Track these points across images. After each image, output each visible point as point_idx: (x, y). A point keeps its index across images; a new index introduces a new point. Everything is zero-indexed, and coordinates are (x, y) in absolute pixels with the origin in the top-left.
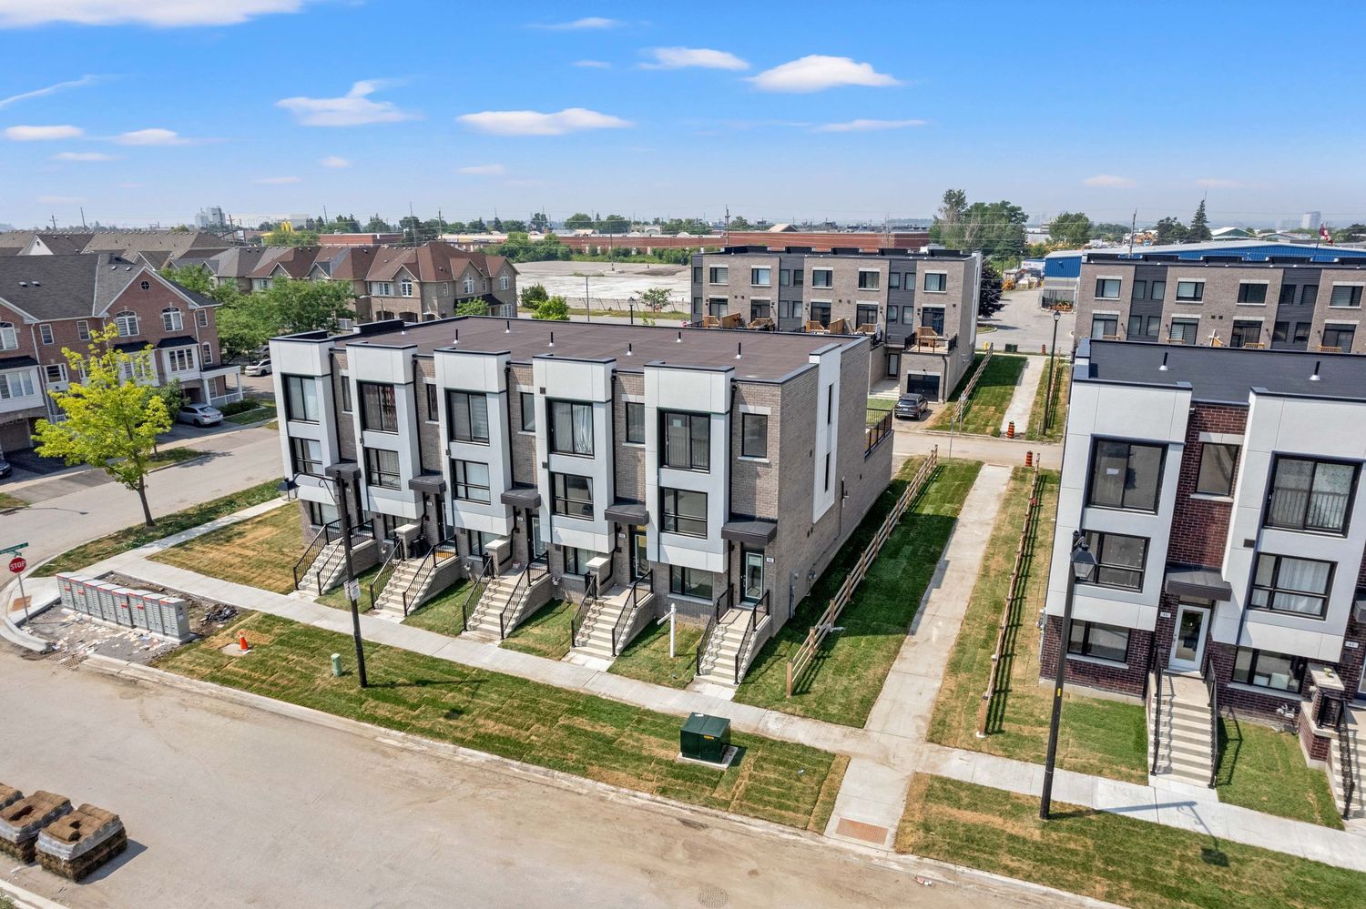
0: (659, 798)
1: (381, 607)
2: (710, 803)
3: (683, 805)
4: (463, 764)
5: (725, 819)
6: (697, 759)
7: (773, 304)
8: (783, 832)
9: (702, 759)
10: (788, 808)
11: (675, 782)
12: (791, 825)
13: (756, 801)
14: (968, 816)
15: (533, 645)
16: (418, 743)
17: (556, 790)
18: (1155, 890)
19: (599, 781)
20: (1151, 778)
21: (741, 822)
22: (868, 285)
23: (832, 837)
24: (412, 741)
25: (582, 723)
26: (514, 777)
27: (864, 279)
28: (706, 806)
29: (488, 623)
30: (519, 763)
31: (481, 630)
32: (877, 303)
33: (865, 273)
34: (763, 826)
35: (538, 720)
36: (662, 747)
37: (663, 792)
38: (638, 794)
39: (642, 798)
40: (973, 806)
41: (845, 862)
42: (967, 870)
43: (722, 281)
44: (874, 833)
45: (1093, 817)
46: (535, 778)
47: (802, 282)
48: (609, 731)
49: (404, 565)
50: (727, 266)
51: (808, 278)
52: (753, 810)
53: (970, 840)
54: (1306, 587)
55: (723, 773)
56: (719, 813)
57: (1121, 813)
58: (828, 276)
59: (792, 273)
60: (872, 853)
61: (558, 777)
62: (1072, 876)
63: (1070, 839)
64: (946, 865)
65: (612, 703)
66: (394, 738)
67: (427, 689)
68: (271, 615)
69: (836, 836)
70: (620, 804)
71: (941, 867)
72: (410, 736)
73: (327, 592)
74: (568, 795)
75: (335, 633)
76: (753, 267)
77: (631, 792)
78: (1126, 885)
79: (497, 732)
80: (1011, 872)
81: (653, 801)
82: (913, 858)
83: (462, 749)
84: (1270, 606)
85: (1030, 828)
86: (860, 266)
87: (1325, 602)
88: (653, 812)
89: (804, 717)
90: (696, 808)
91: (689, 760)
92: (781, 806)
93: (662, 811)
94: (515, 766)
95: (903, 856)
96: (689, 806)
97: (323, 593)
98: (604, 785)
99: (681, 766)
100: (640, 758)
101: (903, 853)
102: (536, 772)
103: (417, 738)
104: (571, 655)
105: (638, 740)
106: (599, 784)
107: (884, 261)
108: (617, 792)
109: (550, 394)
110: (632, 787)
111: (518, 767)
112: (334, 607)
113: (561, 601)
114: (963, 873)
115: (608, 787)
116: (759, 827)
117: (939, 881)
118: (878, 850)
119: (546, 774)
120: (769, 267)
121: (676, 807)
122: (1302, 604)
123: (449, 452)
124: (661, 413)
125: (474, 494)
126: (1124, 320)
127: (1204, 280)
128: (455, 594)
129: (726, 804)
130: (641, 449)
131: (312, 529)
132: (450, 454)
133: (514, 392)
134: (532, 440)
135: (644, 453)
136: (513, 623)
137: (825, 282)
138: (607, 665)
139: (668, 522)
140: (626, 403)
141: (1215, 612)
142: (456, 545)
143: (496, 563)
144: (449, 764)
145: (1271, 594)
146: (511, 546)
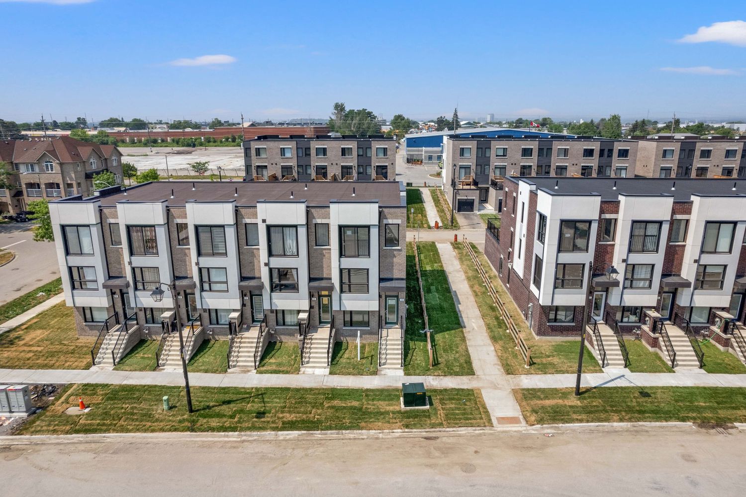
0: (406, 430)
1: (164, 365)
2: (433, 426)
3: (420, 430)
4: (287, 440)
5: (445, 431)
6: (413, 406)
7: (294, 167)
8: (475, 430)
9: (417, 406)
10: (470, 419)
11: (409, 421)
12: (478, 426)
13: (453, 419)
14: (547, 402)
15: (277, 369)
16: (250, 436)
17: (348, 440)
18: (634, 413)
19: (369, 430)
20: (603, 369)
21: (453, 431)
22: (346, 155)
23: (499, 428)
24: (245, 435)
25: (336, 403)
26: (321, 440)
27: (344, 152)
28: (433, 428)
29: (242, 361)
30: (319, 432)
31: (239, 366)
32: (352, 164)
33: (345, 148)
34: (465, 430)
35: (313, 407)
36: (389, 405)
37: (407, 426)
38: (395, 431)
39: (398, 433)
40: (546, 398)
41: (511, 436)
42: (563, 425)
43: (263, 156)
44: (513, 420)
45: (594, 390)
46: (332, 437)
47: (310, 155)
48: (356, 404)
49: (170, 337)
50: (265, 147)
51: (313, 152)
52: (456, 424)
53: (555, 412)
54: (643, 276)
55: (428, 410)
56: (441, 429)
57: (605, 386)
58: (324, 151)
59: (304, 150)
60: (520, 429)
61: (346, 434)
62: (603, 416)
63: (592, 401)
64: (554, 425)
65: (346, 390)
66: (232, 436)
67: (232, 405)
68: (88, 384)
69: (500, 426)
70: (388, 438)
71: (552, 427)
72: (242, 433)
73: (119, 363)
74: (357, 441)
75: (145, 386)
76: (281, 147)
77: (390, 431)
78: (623, 414)
79: (295, 419)
80: (581, 421)
81: (404, 432)
82: (539, 426)
83: (280, 433)
84: (631, 287)
85: (574, 401)
86: (342, 145)
87: (651, 281)
88: (407, 438)
89: (445, 376)
90: (428, 430)
91: (408, 408)
92: (467, 419)
93: (412, 436)
94: (318, 434)
95: (534, 427)
96: (424, 430)
97: (116, 364)
98: (374, 431)
99: (406, 412)
100: (382, 414)
101: (533, 425)
102: (331, 434)
103: (248, 433)
104: (302, 370)
105: (374, 405)
106: (371, 431)
107: (354, 142)
108: (382, 433)
109: (268, 222)
110: (389, 428)
111: (319, 434)
112: (131, 371)
113: (275, 343)
114: (562, 427)
115: (376, 431)
116: (463, 431)
117: (554, 433)
118: (522, 427)
119: (338, 434)
120: (291, 147)
121: (417, 432)
122: (641, 284)
123: (197, 264)
124: (341, 227)
125: (215, 287)
126: (473, 167)
127: (507, 147)
128: (207, 349)
129: (441, 425)
130: (325, 249)
131: (86, 325)
132: (199, 265)
133: (241, 224)
134: (254, 251)
135: (328, 251)
136: (258, 359)
137: (323, 154)
138: (327, 371)
139: (346, 287)
140: (315, 224)
141: (609, 293)
142: (201, 320)
143: (237, 326)
144: (278, 443)
145: (632, 281)
146: (242, 315)
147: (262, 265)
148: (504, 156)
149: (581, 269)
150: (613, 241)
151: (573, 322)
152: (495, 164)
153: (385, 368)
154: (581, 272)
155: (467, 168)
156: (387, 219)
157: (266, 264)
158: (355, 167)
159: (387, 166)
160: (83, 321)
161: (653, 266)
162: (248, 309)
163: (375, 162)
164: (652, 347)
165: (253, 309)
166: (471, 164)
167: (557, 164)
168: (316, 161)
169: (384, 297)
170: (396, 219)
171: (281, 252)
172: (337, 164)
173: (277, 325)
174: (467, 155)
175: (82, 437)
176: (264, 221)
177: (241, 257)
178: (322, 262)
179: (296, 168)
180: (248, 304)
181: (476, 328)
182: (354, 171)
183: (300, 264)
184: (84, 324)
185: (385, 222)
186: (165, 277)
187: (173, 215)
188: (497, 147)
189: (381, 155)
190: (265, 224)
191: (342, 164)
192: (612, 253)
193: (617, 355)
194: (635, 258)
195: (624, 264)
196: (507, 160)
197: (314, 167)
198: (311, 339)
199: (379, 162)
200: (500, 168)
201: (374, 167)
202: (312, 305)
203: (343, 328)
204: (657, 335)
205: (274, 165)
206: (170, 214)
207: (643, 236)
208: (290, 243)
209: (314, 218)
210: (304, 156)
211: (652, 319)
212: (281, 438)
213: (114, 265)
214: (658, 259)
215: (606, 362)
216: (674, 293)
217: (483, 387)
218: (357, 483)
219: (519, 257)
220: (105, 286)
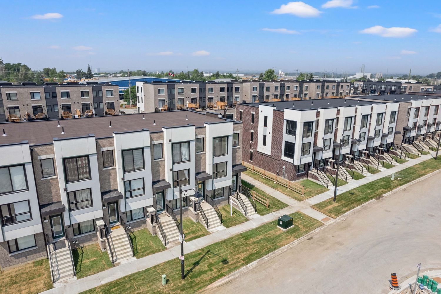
0: (298, 239)
1: (116, 260)
3: (303, 237)
4: (255, 268)
7: (44, 107)
8: (321, 228)
9: (289, 227)
10: (314, 224)
11: (294, 234)
12: (320, 226)
13: (308, 227)
14: (329, 207)
15: (195, 235)
16: (234, 275)
17: (281, 255)
18: (357, 201)
21: (314, 232)
22: (84, 96)
25: (252, 240)
27: (83, 94)
28: (306, 234)
29: (171, 238)
30: (265, 257)
32: (89, 102)
33: (83, 91)
35: (245, 247)
36: (276, 231)
37: (296, 237)
38: (294, 241)
39: (296, 242)
40: (326, 206)
41: (334, 225)
43: (14, 99)
44: (327, 219)
47: (56, 97)
48: (261, 237)
50: (16, 92)
51: (59, 95)
53: (336, 210)
55: (295, 227)
56: (310, 233)
58: (68, 94)
59: (51, 93)
61: (276, 252)
63: (341, 202)
64: (342, 215)
67: (201, 264)
69: (326, 223)
70: (295, 246)
74: (285, 253)
76: (31, 92)
77: (293, 242)
78: (355, 203)
79: (245, 256)
80: (347, 210)
81: (298, 241)
82: (338, 218)
85: (336, 204)
86: (81, 89)
87: (330, 146)
89: (278, 210)
91: (287, 229)
93: (302, 241)
97: (75, 274)
98: (287, 245)
99: (288, 232)
100: (279, 236)
101: (336, 218)
102: (271, 255)
103: (232, 273)
104: (210, 231)
105: (270, 234)
106: (285, 246)
107: (90, 87)
108: (290, 245)
109: (173, 141)
112: (95, 273)
116: (317, 230)
117: (345, 218)
118: (333, 220)
120: (39, 91)
122: (328, 148)
123: (123, 179)
124: (214, 139)
125: (134, 194)
126: (166, 100)
127: (183, 88)
129: (307, 231)
130: (202, 154)
133: (153, 145)
135: (204, 155)
137: (66, 96)
138: (223, 227)
139: (215, 175)
144: (252, 271)
145: (325, 148)
147: (167, 171)
148: (182, 93)
149: (310, 145)
150: (317, 130)
151: (304, 171)
152: (178, 98)
153: (249, 216)
155: (163, 101)
156: (234, 130)
157: (170, 170)
158: (91, 104)
159: (114, 102)
160: (8, 253)
161: (331, 139)
163: (106, 100)
165: (157, 203)
166: (165, 98)
167: (209, 96)
168: (61, 101)
171: (179, 160)
172: (78, 103)
174: (162, 93)
176: (170, 141)
178: (200, 162)
179: (46, 108)
180: (155, 200)
181: (260, 185)
182: (91, 107)
183: (192, 165)
184: (10, 255)
187: (101, 145)
188: (178, 88)
189: (109, 95)
190: (170, 143)
191: (82, 103)
192: (317, 136)
194: (326, 137)
195: (323, 140)
196: (184, 95)
197: (60, 106)
199: (108, 100)
200: (181, 100)
201: (105, 103)
205: (26, 106)
206: (99, 145)
208: (184, 153)
209: (198, 135)
210: (51, 98)
211: (332, 163)
214: (332, 136)
217: (300, 210)
219: (264, 145)
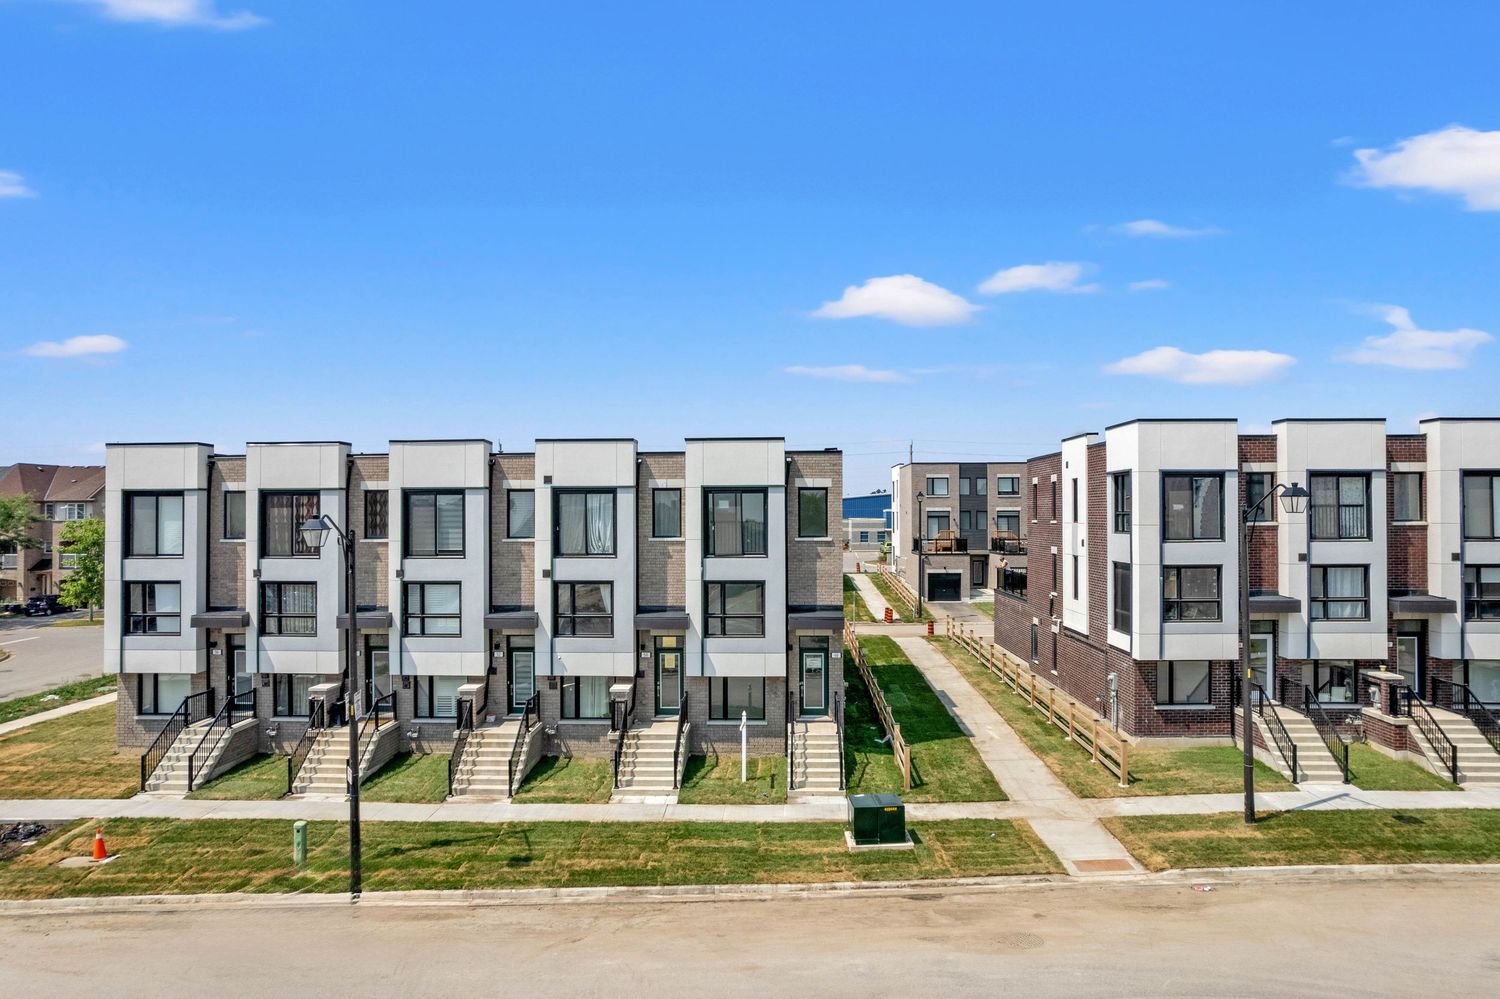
0: (865, 883)
1: (303, 790)
2: (927, 875)
3: (899, 883)
4: (579, 904)
5: (955, 885)
6: (876, 843)
8: (1028, 881)
9: (882, 842)
10: (1013, 863)
11: (870, 867)
12: (1034, 873)
13: (974, 864)
14: (1183, 835)
15: (560, 795)
16: (492, 897)
17: (729, 904)
18: (1396, 848)
19: (777, 883)
20: (1296, 786)
21: (976, 884)
23: (1083, 877)
24: (481, 895)
25: (695, 842)
26: (663, 903)
28: (927, 879)
29: (482, 782)
30: (658, 888)
31: (473, 792)
34: (1003, 882)
35: (642, 849)
36: (819, 846)
37: (866, 876)
38: (836, 884)
39: (845, 889)
40: (1181, 827)
41: (1115, 891)
42: (1233, 869)
44: (1115, 865)
45: (1288, 815)
46: (688, 897)
48: (741, 844)
49: (323, 735)
52: (982, 871)
53: (1208, 848)
54: (1347, 594)
55: (911, 851)
56: (946, 881)
57: (1311, 808)
60: (1132, 878)
61: (721, 891)
62: (1321, 853)
63: (1290, 832)
64: (1211, 869)
65: (718, 823)
66: (450, 898)
67: (452, 848)
68: (121, 818)
69: (1084, 874)
70: (823, 899)
71: (1207, 873)
72: (475, 891)
73: (200, 787)
74: (747, 904)
75: (254, 820)
77: (827, 885)
78: (1371, 850)
79: (599, 867)
80: (1274, 862)
81: (859, 888)
82: (1176, 871)
83: (563, 890)
84: (1326, 617)
85: (1246, 831)
87: (1367, 604)
88: (869, 897)
89: (941, 802)
90: (916, 882)
91: (865, 848)
92: (1006, 863)
93: (879, 894)
94: (654, 893)
95: (1165, 873)
96: (906, 883)
97: (194, 788)
98: (788, 886)
99: (861, 854)
100: (803, 858)
101: (1162, 870)
102: (687, 892)
103: (489, 891)
104: (616, 798)
105: (784, 846)
106: (780, 886)
108: (809, 890)
109: (556, 483)
110: (824, 881)
111: (660, 892)
112: (225, 799)
113: (556, 758)
114: (1231, 872)
115: (794, 886)
116: (999, 883)
117: (1216, 884)
118: (1136, 875)
119: (702, 892)
121: (891, 887)
122: (1347, 611)
123: (400, 573)
124: (707, 491)
125: (433, 626)
126: (955, 515)
127: (1018, 475)
128: (404, 767)
129: (945, 873)
130: (673, 543)
131: (138, 721)
132: (403, 575)
133: (499, 490)
134: (523, 548)
135: (679, 548)
136: (518, 776)
138: (674, 799)
139: (715, 624)
140: (654, 490)
141: (1280, 634)
142: (394, 708)
143: (474, 711)
144: (556, 907)
145: (1325, 604)
146: (486, 691)
147: (538, 574)
148: (1013, 492)
149: (1215, 578)
150: (1272, 520)
151: (1210, 703)
152: (998, 509)
153: (804, 793)
154: (1215, 584)
155: (942, 518)
156: (802, 477)
157: (547, 574)
160: (135, 712)
161: (1366, 568)
162: (500, 681)
164: (1397, 748)
165: (512, 683)
166: (949, 509)
169: (796, 650)
170: (821, 476)
171: (580, 548)
173: (563, 717)
174: (940, 491)
175: (86, 904)
176: (548, 480)
177: (494, 561)
178: (665, 572)
180: (502, 668)
181: (996, 737)
183: (620, 571)
184: (136, 718)
185: (798, 483)
186: (329, 604)
187: (359, 473)
188: (999, 476)
190: (549, 486)
192: (1275, 546)
193: (1321, 758)
194: (1325, 552)
195: (1304, 565)
196: (1021, 500)
198: (637, 737)
200: (1008, 516)
202: (642, 668)
203: (708, 723)
204: (1402, 720)
206: (354, 471)
207: (1334, 506)
208: (600, 527)
209: (651, 476)
211: (1383, 685)
212: (568, 900)
213: (222, 581)
214: (1375, 553)
215: (1299, 773)
216: (1422, 633)
217: (1033, 818)
218: (754, 968)
219: (1076, 596)
220: (195, 622)
